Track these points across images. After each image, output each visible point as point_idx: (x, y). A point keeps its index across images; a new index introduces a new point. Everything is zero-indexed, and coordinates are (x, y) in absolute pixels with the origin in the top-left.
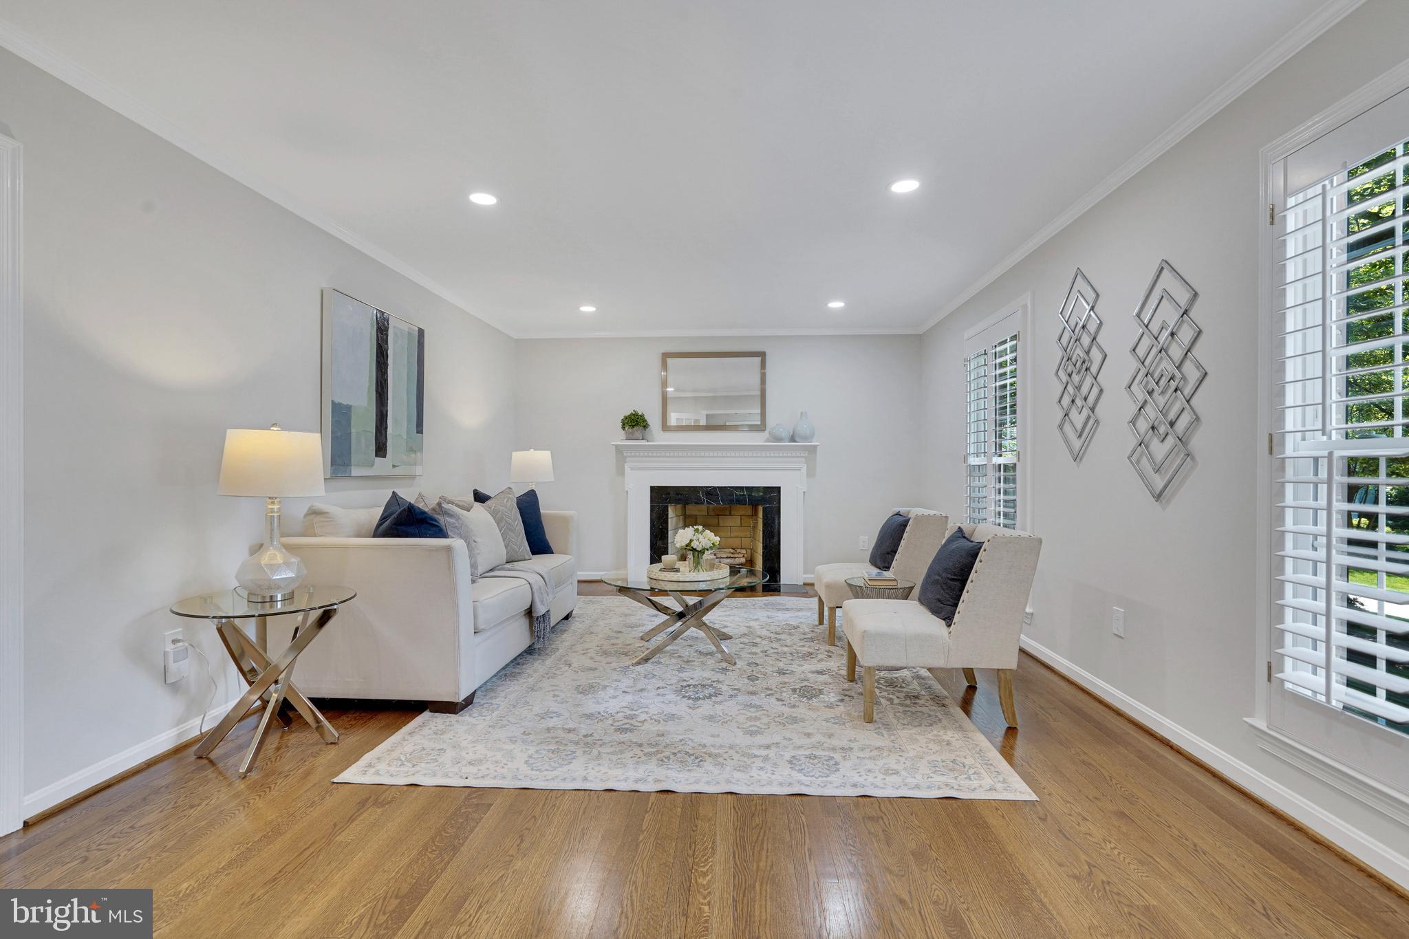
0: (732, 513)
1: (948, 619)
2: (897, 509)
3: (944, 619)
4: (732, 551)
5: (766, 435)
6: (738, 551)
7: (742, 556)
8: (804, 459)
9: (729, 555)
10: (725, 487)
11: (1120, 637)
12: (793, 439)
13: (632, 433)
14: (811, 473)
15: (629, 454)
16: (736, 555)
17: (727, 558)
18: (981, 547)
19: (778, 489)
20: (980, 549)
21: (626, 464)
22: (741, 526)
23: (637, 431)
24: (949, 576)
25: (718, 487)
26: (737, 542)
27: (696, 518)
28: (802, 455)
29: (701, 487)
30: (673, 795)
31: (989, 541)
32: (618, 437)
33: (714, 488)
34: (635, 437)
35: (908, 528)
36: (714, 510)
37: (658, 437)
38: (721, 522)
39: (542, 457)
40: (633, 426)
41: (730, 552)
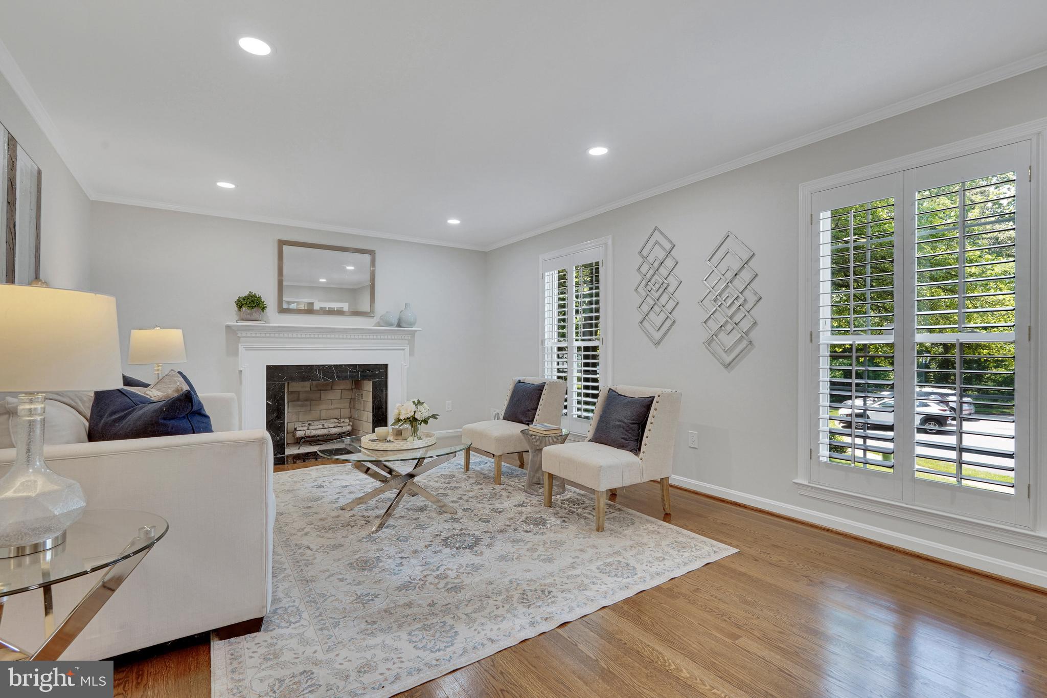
0: (334, 388)
1: (637, 450)
2: (518, 379)
3: (631, 451)
4: (337, 421)
5: (373, 321)
6: (342, 420)
7: (347, 424)
8: (407, 342)
9: (336, 425)
10: (340, 365)
11: (696, 448)
12: (399, 325)
13: (251, 314)
14: (412, 353)
15: (244, 335)
16: (342, 424)
17: (334, 427)
18: (653, 400)
19: (386, 366)
20: (652, 402)
21: (240, 345)
22: (341, 399)
23: (256, 313)
24: (630, 421)
25: (334, 365)
26: (336, 413)
27: (299, 394)
28: (406, 338)
29: (318, 366)
30: (569, 625)
31: (659, 396)
32: (231, 317)
33: (330, 366)
34: (253, 318)
35: (544, 392)
36: (317, 386)
37: (273, 317)
38: (323, 397)
39: (175, 335)
40: (253, 307)
41: (335, 423)
